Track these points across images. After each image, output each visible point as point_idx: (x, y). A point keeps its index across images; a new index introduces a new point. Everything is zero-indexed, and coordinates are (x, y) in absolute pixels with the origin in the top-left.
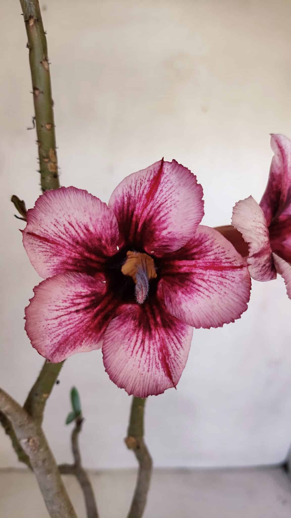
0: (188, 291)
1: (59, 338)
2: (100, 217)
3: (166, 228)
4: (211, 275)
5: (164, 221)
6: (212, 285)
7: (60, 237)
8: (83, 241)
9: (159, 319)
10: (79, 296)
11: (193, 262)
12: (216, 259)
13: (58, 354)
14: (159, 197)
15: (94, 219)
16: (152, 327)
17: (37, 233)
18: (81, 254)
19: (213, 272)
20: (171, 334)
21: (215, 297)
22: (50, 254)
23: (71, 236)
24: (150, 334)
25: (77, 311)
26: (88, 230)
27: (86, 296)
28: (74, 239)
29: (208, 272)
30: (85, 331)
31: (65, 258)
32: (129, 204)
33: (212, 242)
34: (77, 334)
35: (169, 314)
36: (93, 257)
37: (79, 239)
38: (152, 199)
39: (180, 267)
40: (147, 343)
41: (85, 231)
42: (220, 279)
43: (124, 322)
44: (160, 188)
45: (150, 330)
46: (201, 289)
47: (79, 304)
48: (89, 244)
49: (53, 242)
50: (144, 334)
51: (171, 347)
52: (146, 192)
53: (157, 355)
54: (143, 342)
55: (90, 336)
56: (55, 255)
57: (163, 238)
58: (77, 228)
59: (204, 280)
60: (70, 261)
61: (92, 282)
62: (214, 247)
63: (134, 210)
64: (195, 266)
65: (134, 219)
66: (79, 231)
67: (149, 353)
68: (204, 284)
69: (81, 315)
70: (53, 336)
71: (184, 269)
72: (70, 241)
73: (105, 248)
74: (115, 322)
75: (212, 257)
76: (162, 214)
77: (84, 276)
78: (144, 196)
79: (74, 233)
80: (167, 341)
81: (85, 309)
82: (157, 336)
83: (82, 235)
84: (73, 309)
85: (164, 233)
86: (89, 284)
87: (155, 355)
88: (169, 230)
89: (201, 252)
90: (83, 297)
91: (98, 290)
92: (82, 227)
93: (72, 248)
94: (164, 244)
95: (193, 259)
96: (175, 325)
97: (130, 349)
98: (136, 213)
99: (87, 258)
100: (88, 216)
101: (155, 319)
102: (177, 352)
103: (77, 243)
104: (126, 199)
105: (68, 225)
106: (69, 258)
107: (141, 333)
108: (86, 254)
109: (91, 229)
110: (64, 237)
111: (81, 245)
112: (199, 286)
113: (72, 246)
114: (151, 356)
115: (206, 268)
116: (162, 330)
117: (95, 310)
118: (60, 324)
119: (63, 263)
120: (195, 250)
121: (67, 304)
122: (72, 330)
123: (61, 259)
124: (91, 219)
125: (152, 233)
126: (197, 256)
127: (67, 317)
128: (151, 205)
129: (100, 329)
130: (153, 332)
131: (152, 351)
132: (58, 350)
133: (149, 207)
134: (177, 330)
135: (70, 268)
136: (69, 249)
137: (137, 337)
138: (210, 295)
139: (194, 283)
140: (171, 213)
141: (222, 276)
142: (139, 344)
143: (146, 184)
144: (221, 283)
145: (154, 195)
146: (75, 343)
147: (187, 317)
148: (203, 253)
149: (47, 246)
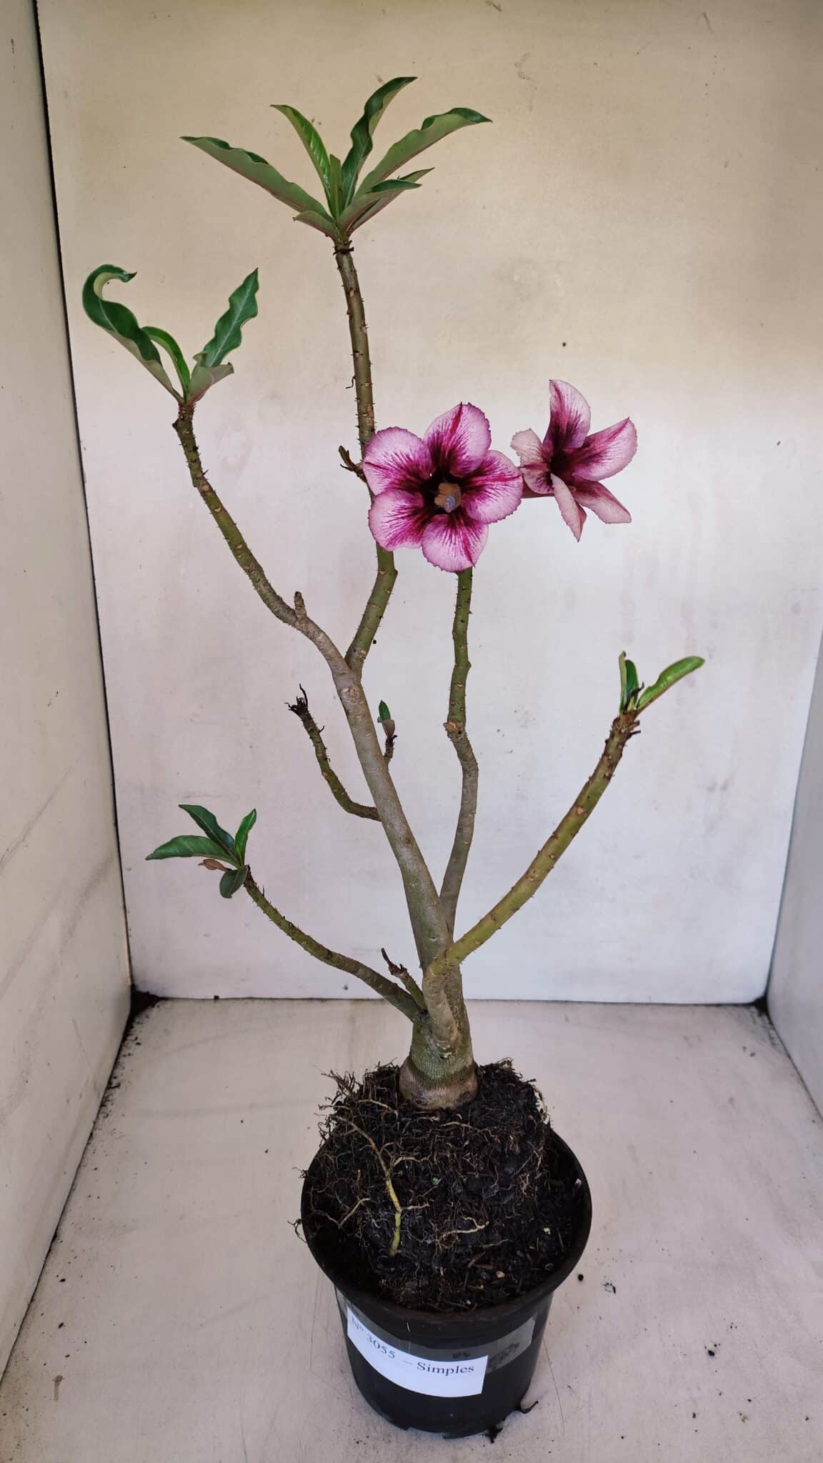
0: (483, 498)
1: (391, 535)
2: (418, 449)
3: (464, 454)
4: (498, 485)
5: (464, 448)
6: (499, 491)
7: (389, 464)
8: (406, 466)
9: (462, 521)
10: (403, 508)
11: (485, 478)
12: (502, 473)
13: (390, 545)
14: (460, 431)
15: (413, 450)
16: (458, 526)
17: (372, 462)
18: (404, 476)
19: (499, 483)
20: (471, 529)
21: (500, 499)
22: (382, 476)
23: (397, 463)
24: (456, 531)
25: (402, 518)
26: (408, 458)
27: (408, 508)
28: (399, 465)
29: (496, 483)
30: (408, 532)
31: (393, 480)
32: (438, 438)
33: (499, 462)
34: (403, 533)
35: (469, 518)
36: (413, 479)
37: (403, 465)
38: (455, 432)
39: (477, 482)
40: (453, 537)
41: (407, 459)
42: (504, 487)
43: (437, 527)
44: (460, 425)
45: (456, 529)
46: (490, 495)
47: (403, 513)
48: (410, 469)
49: (384, 469)
50: (451, 531)
51: (471, 539)
52: (450, 428)
53: (461, 545)
54: (451, 536)
55: (412, 535)
56: (386, 477)
57: (464, 461)
58: (401, 457)
59: (493, 489)
60: (397, 482)
61: (412, 499)
62: (500, 466)
63: (442, 442)
64: (487, 480)
65: (442, 449)
66: (403, 459)
67: (455, 544)
68: (493, 491)
69: (405, 520)
70: (386, 534)
71: (479, 483)
72: (396, 466)
73: (421, 472)
74: (430, 526)
75: (499, 473)
76: (462, 443)
77: (407, 494)
78: (449, 431)
79: (399, 461)
80: (468, 535)
81: (408, 516)
82: (461, 532)
83: (405, 462)
84: (400, 516)
85: (464, 457)
86: (410, 500)
87: (460, 545)
88: (467, 455)
89: (491, 470)
90: (406, 509)
91: (417, 505)
92: (405, 456)
93: (397, 472)
94: (465, 466)
95: (485, 475)
96: (474, 525)
97: (442, 541)
98: (443, 444)
99: (408, 480)
100: (409, 448)
101: (459, 521)
102: (476, 543)
103: (402, 468)
104: (436, 435)
105: (394, 455)
106: (396, 479)
107: (449, 531)
108: (408, 477)
109: (411, 457)
110: (392, 464)
111: (404, 470)
112: (490, 493)
113: (398, 471)
114: (457, 546)
115: (494, 480)
116: (464, 528)
117: (416, 518)
118: (391, 527)
119: (392, 483)
120: (486, 469)
121: (396, 513)
122: (400, 531)
123: (390, 480)
124: (411, 450)
125: (455, 458)
126: (488, 473)
127: (396, 521)
128: (454, 437)
129: (420, 531)
130: (458, 530)
131: (457, 543)
132: (390, 543)
133: (452, 439)
134: (476, 529)
135: (398, 486)
136: (396, 473)
137: (447, 533)
138: (497, 498)
139: (486, 491)
140: (468, 442)
141: (505, 485)
142: (447, 537)
143: (450, 422)
144: (505, 489)
145: (455, 430)
146: (402, 539)
147: (483, 517)
148: (492, 470)
149: (379, 471)
